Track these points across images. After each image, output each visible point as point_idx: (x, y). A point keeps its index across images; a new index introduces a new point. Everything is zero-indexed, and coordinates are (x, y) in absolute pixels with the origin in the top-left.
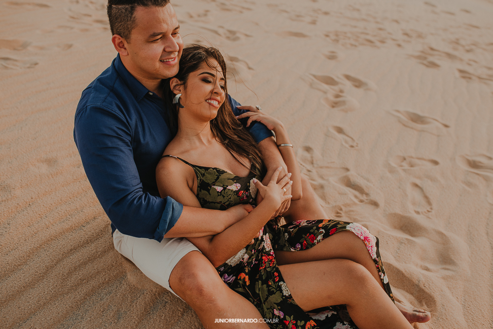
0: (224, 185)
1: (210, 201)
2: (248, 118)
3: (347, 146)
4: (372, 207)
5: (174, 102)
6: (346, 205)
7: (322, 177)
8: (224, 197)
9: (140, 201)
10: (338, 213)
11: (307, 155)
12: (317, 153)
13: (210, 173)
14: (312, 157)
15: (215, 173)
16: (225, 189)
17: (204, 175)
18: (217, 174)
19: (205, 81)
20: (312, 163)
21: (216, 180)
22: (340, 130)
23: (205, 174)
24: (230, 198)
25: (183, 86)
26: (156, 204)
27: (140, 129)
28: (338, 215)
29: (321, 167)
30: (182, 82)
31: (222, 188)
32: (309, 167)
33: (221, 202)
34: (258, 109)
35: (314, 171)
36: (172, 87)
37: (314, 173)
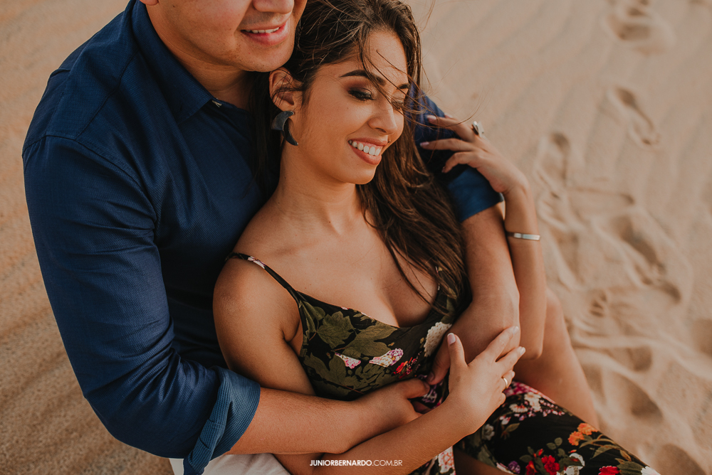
0: (363, 356)
1: (328, 379)
2: (450, 153)
3: (637, 139)
4: (665, 299)
5: (275, 126)
6: (617, 290)
7: (577, 214)
8: (359, 379)
9: (152, 395)
10: (596, 305)
11: (556, 154)
12: (577, 153)
13: (334, 323)
14: (565, 163)
15: (347, 324)
16: (364, 363)
17: (321, 322)
18: (352, 327)
19: (357, 93)
20: (563, 176)
21: (347, 341)
22: (629, 99)
23: (325, 322)
24: (374, 381)
25: (300, 93)
26: (192, 399)
27: (178, 196)
28: (597, 310)
29: (580, 190)
30: (299, 84)
31: (357, 362)
32: (555, 185)
33: (352, 387)
34: (475, 131)
35: (565, 197)
36: (273, 89)
37: (564, 203)
